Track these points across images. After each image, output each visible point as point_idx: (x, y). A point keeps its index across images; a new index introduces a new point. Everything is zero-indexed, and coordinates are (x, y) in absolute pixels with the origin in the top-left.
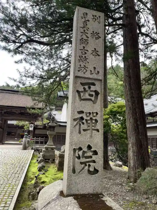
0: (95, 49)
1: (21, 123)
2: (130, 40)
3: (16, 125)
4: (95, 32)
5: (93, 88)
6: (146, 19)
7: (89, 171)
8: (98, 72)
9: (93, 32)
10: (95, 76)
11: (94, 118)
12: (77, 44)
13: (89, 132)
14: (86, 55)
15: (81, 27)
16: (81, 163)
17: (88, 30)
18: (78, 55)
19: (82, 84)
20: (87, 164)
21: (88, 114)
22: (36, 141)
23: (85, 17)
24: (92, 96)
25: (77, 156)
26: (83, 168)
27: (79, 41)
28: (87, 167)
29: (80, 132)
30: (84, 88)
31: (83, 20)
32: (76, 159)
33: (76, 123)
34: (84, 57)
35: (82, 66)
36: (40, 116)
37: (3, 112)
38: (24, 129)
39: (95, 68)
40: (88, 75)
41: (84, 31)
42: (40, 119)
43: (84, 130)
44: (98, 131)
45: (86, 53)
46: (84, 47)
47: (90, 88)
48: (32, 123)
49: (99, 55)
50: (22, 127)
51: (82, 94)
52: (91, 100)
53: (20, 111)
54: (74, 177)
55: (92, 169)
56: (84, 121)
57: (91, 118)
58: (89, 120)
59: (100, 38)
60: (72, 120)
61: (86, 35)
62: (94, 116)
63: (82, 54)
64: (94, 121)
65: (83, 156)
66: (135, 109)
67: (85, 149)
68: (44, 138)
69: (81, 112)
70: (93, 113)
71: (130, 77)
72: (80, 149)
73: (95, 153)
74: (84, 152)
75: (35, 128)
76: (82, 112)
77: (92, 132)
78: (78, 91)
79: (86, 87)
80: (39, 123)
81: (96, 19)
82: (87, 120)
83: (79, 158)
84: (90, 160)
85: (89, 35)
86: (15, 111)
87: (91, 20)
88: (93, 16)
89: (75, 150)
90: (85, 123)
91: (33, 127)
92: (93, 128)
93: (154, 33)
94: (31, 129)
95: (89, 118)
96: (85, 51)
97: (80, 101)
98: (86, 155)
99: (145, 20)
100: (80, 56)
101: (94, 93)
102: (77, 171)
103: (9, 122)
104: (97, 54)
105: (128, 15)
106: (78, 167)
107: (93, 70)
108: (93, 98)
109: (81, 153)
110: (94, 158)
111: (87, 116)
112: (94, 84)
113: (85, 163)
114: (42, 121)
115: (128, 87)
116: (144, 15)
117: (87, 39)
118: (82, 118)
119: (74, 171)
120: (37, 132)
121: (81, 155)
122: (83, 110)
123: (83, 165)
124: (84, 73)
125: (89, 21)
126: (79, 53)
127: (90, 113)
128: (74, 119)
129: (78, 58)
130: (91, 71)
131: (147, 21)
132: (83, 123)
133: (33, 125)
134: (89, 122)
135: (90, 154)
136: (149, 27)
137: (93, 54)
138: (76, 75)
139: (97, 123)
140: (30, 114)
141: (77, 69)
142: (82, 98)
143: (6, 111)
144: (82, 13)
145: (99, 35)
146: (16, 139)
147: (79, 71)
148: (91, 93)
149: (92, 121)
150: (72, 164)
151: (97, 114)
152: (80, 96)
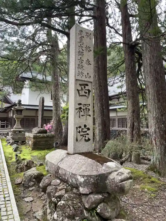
0: (88, 59)
2: (100, 33)
4: (87, 47)
5: (87, 88)
6: (113, 11)
7: (85, 140)
8: (90, 77)
9: (87, 46)
10: (88, 79)
11: (88, 108)
12: (77, 55)
13: (85, 117)
14: (82, 64)
15: (79, 42)
16: (81, 135)
17: (83, 45)
18: (77, 64)
19: (80, 85)
20: (84, 136)
21: (84, 105)
23: (81, 34)
24: (86, 93)
25: (79, 131)
26: (82, 138)
27: (77, 53)
28: (84, 138)
29: (80, 117)
30: (82, 88)
31: (80, 36)
32: (78, 133)
33: (77, 111)
34: (81, 65)
35: (80, 72)
39: (88, 74)
40: (84, 79)
41: (81, 45)
43: (82, 116)
44: (90, 116)
45: (82, 62)
46: (81, 58)
47: (85, 87)
49: (91, 64)
51: (80, 92)
52: (86, 96)
54: (77, 143)
55: (87, 139)
56: (82, 110)
57: (86, 108)
58: (85, 109)
59: (91, 51)
60: (75, 109)
61: (82, 49)
62: (88, 107)
63: (80, 63)
64: (87, 110)
65: (82, 131)
66: (102, 96)
67: (83, 127)
68: (5, 122)
69: (80, 104)
70: (87, 104)
71: (99, 68)
72: (80, 127)
73: (89, 129)
74: (82, 129)
77: (86, 117)
78: (78, 90)
79: (83, 87)
81: (88, 36)
82: (83, 109)
83: (79, 132)
84: (86, 133)
85: (84, 49)
87: (85, 37)
88: (86, 33)
89: (77, 128)
90: (83, 111)
92: (87, 114)
93: (119, 24)
95: (84, 108)
96: (82, 61)
97: (79, 96)
98: (83, 130)
99: (112, 13)
100: (78, 65)
101: (87, 91)
102: (79, 140)
104: (89, 63)
105: (98, 7)
106: (79, 138)
107: (87, 75)
108: (87, 95)
109: (80, 129)
110: (88, 132)
111: (84, 107)
112: (87, 85)
115: (97, 77)
116: (112, 8)
117: (82, 51)
118: (80, 108)
119: (77, 140)
121: (81, 131)
122: (81, 103)
123: (82, 137)
124: (81, 77)
125: (83, 37)
126: (78, 62)
127: (85, 105)
128: (76, 109)
129: (77, 66)
130: (86, 76)
131: (114, 13)
132: (81, 111)
134: (85, 110)
135: (85, 130)
136: (115, 19)
137: (87, 63)
138: (76, 78)
139: (90, 111)
141: (77, 74)
142: (81, 95)
144: (79, 30)
145: (90, 48)
147: (78, 75)
148: (86, 91)
149: (86, 110)
150: (76, 136)
151: (89, 105)
152: (79, 93)
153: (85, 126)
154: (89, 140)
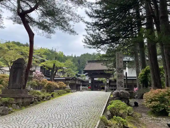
1: (101, 79)
3: (98, 80)
4: (120, 57)
5: (121, 70)
10: (121, 67)
13: (121, 79)
19: (119, 69)
22: (112, 89)
29: (119, 79)
32: (118, 84)
34: (118, 63)
36: (112, 74)
37: (92, 73)
38: (103, 83)
39: (121, 65)
42: (112, 76)
46: (118, 61)
47: (120, 70)
48: (108, 79)
50: (102, 82)
52: (121, 72)
53: (100, 72)
59: (122, 58)
60: (117, 77)
61: (118, 58)
67: (120, 82)
72: (119, 82)
73: (122, 83)
75: (110, 81)
76: (119, 75)
80: (111, 78)
86: (97, 73)
88: (120, 53)
91: (109, 81)
94: (108, 82)
103: (95, 79)
104: (121, 62)
112: (121, 69)
113: (120, 85)
114: (114, 77)
118: (119, 76)
120: (111, 84)
124: (119, 67)
127: (121, 75)
133: (108, 80)
134: (121, 77)
140: (106, 74)
141: (117, 66)
143: (93, 73)
146: (99, 90)
152: (118, 72)
153: (121, 82)
154: (123, 86)
